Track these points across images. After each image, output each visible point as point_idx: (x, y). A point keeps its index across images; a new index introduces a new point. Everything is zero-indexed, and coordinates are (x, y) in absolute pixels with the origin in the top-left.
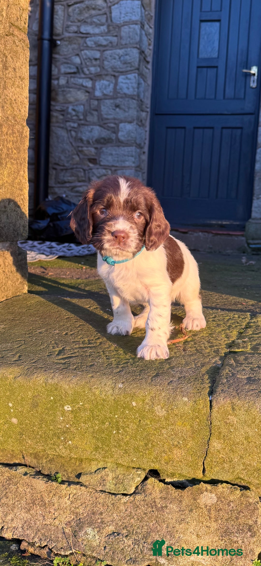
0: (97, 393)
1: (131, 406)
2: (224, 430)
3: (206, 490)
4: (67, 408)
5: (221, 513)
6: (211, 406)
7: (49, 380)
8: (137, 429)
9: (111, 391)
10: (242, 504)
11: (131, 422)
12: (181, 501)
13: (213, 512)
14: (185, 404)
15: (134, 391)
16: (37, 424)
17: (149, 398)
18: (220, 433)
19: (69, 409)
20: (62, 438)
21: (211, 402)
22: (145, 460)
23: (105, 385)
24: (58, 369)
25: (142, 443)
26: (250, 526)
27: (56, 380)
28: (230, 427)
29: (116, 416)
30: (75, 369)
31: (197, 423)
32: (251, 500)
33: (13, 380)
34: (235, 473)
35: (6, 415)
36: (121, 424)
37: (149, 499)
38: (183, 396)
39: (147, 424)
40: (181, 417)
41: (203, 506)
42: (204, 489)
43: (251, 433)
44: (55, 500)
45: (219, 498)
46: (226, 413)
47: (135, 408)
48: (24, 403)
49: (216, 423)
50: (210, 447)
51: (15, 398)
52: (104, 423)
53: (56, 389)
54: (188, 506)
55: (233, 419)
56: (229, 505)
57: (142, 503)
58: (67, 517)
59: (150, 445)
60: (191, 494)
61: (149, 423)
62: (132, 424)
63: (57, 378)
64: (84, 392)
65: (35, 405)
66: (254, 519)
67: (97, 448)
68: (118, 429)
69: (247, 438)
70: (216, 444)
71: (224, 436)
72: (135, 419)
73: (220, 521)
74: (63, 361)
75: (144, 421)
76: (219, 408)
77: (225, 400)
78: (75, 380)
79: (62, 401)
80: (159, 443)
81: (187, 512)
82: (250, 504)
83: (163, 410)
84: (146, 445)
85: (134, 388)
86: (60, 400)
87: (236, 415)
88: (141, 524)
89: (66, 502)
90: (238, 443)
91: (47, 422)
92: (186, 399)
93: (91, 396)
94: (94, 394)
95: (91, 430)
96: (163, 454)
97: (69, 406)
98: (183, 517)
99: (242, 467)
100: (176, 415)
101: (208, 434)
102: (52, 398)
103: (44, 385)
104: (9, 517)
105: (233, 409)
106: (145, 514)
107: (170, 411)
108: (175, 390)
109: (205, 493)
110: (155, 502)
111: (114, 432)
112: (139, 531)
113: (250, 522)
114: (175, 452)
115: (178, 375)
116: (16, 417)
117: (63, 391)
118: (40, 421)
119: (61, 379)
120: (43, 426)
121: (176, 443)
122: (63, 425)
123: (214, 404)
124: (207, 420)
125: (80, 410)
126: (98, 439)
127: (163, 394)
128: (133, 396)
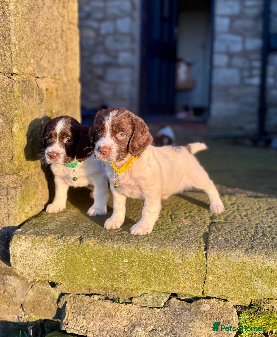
0: (142, 252)
1: (162, 258)
2: (214, 270)
3: (204, 303)
4: (125, 261)
5: (213, 315)
6: (206, 257)
7: (114, 245)
8: (165, 271)
9: (150, 251)
10: (225, 309)
11: (162, 267)
12: (190, 310)
13: (208, 315)
14: (192, 256)
15: (163, 250)
16: (108, 270)
17: (171, 253)
18: (212, 271)
19: (126, 261)
20: (123, 278)
21: (206, 254)
22: (170, 288)
23: (147, 247)
24: (118, 238)
25: (169, 279)
26: (229, 321)
27: (118, 245)
28: (217, 268)
29: (154, 264)
30: (128, 238)
31: (199, 266)
32: (229, 307)
33: (93, 246)
34: (220, 293)
35: (90, 266)
36: (156, 269)
37: (172, 309)
38: (191, 252)
39: (171, 268)
40: (190, 263)
41: (203, 312)
42: (203, 302)
43: (228, 271)
44: (118, 313)
45: (211, 307)
46: (215, 260)
47: (164, 260)
48: (100, 259)
49: (209, 266)
50: (206, 279)
51: (95, 256)
52: (146, 268)
53: (119, 251)
54: (194, 312)
55: (218, 263)
56: (217, 310)
57: (169, 312)
58: (125, 323)
59: (173, 280)
60: (196, 305)
61: (172, 267)
62: (162, 268)
63: (119, 244)
64: (135, 251)
65: (107, 260)
66: (231, 317)
67: (143, 283)
68: (155, 272)
69: (226, 273)
70: (209, 277)
71: (214, 273)
72: (164, 265)
73: (212, 320)
74: (120, 234)
75: (169, 266)
76: (211, 258)
77: (214, 253)
78: (129, 245)
79: (122, 257)
80: (178, 278)
81: (194, 315)
82: (229, 309)
83: (180, 260)
84: (171, 279)
85: (163, 248)
86: (121, 257)
87: (220, 261)
88: (169, 324)
89: (124, 314)
90: (221, 276)
91: (114, 269)
92: (192, 253)
93: (139, 254)
94: (141, 252)
95: (139, 272)
96: (180, 284)
97: (126, 260)
98: (192, 318)
99: (224, 289)
100: (187, 262)
101: (205, 272)
102: (116, 256)
103: (112, 248)
104: (91, 325)
105: (219, 258)
106: (171, 318)
107: (184, 261)
108: (186, 248)
109: (204, 304)
110: (176, 311)
111: (153, 273)
112: (167, 328)
113: (229, 319)
114: (187, 283)
115: (186, 239)
116: (95, 267)
117: (123, 252)
118: (110, 269)
119: (121, 245)
120: (112, 271)
121: (187, 278)
122: (123, 270)
123: (208, 255)
124: (205, 264)
125: (133, 262)
126: (143, 278)
127: (180, 251)
128: (163, 253)
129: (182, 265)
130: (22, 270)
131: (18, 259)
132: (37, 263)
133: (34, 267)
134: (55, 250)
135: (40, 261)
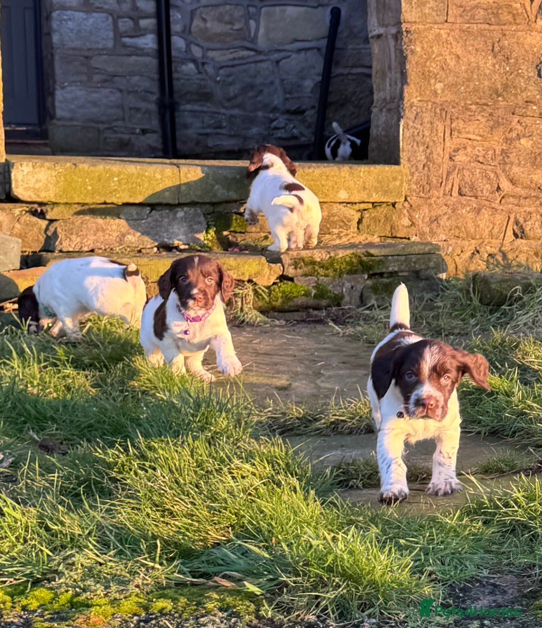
0: (129, 171)
1: (145, 175)
4: (116, 179)
5: (187, 219)
9: (135, 170)
13: (183, 219)
17: (152, 171)
29: (139, 180)
31: (174, 180)
33: (87, 169)
34: (191, 199)
35: (85, 186)
37: (154, 218)
39: (153, 183)
41: (179, 218)
42: (179, 209)
44: (109, 227)
45: (185, 213)
47: (147, 176)
48: (94, 179)
49: (182, 178)
51: (89, 177)
52: (133, 184)
53: (109, 171)
55: (189, 176)
56: (190, 215)
57: (151, 221)
58: (115, 234)
64: (123, 171)
65: (99, 180)
67: (130, 196)
70: (183, 187)
72: (147, 181)
79: (113, 176)
81: (172, 221)
82: (198, 214)
83: (159, 175)
87: (190, 174)
89: (114, 227)
91: (106, 187)
92: (168, 170)
93: (126, 172)
95: (127, 188)
96: (161, 195)
98: (171, 223)
100: (165, 177)
102: (108, 175)
103: (103, 169)
104: (85, 241)
105: (189, 171)
107: (162, 176)
109: (179, 212)
114: (166, 194)
116: (90, 185)
117: (113, 171)
119: (111, 166)
120: (104, 189)
122: (114, 187)
123: (181, 170)
125: (121, 179)
126: (131, 192)
128: (146, 171)
129: (161, 179)
130: (24, 193)
131: (21, 183)
132: (37, 186)
133: (35, 189)
134: (54, 174)
135: (41, 184)
